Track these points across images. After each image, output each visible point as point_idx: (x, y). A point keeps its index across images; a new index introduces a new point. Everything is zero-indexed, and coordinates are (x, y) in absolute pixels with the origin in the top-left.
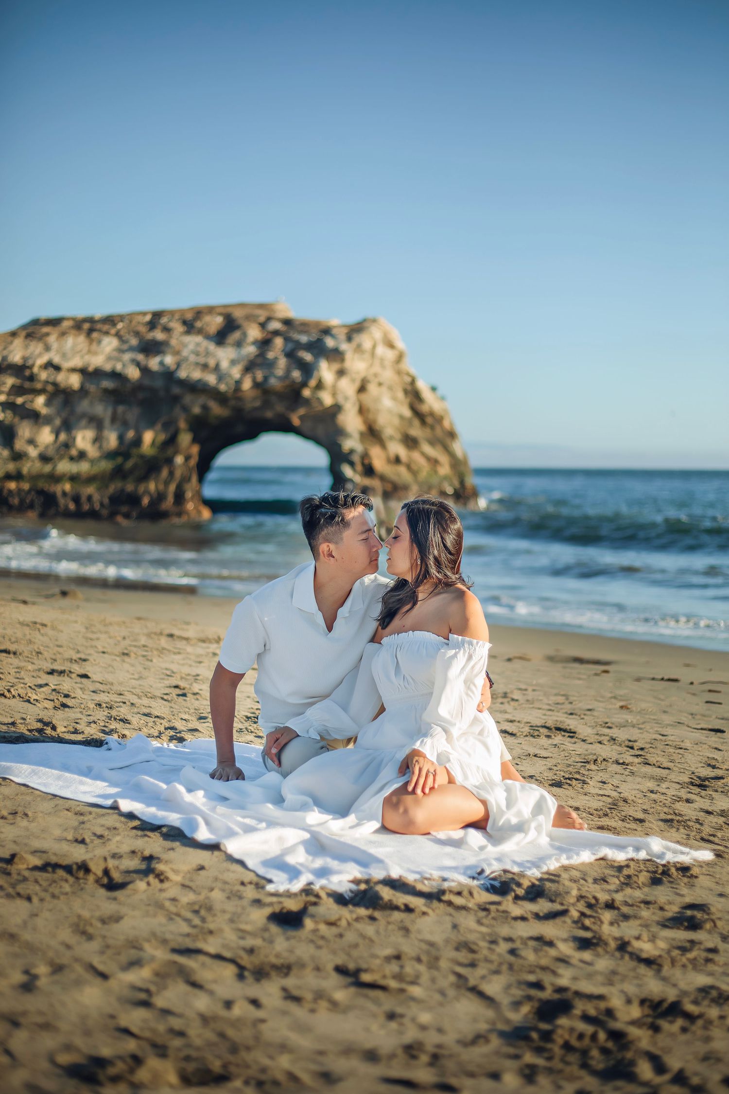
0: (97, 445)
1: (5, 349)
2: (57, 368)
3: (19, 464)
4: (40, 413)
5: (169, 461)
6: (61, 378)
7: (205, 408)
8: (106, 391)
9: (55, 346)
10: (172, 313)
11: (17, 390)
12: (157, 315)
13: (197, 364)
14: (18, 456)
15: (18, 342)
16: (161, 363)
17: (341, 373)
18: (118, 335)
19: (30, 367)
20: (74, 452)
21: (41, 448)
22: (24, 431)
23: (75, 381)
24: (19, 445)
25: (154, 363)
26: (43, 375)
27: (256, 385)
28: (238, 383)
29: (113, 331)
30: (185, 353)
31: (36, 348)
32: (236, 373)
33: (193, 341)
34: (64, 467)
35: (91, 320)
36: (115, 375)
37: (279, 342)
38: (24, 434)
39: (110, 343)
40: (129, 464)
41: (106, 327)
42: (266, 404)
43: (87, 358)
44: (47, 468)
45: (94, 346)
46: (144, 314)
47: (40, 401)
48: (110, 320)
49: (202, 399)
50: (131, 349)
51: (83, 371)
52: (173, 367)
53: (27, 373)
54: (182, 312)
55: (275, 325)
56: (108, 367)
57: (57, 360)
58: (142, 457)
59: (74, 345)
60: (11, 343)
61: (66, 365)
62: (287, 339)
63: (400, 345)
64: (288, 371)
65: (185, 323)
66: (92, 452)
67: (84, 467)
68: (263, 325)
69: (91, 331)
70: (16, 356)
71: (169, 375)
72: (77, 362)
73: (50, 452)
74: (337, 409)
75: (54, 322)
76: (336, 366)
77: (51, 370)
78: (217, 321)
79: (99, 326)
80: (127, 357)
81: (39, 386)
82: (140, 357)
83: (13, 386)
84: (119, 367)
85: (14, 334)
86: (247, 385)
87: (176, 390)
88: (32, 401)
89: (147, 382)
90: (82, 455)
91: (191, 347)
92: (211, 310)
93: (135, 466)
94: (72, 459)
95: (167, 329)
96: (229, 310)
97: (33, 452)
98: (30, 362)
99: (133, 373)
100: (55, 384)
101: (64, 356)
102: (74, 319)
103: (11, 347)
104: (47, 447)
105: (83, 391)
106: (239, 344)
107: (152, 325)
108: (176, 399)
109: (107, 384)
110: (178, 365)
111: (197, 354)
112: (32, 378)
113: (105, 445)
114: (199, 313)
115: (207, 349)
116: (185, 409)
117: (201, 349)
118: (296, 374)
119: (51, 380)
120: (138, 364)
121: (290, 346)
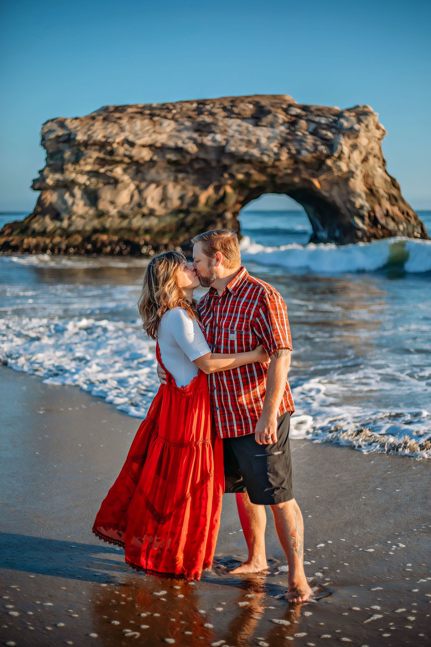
0: (163, 204)
1: (89, 130)
2: (132, 144)
3: (101, 219)
4: (119, 179)
5: (221, 216)
6: (135, 152)
7: (248, 175)
8: (170, 162)
9: (128, 127)
10: (213, 102)
11: (102, 162)
12: (202, 103)
13: (242, 140)
14: (101, 214)
15: (98, 125)
16: (214, 140)
17: (354, 147)
18: (173, 119)
19: (110, 144)
20: (145, 210)
21: (119, 208)
22: (106, 194)
23: (146, 155)
24: (103, 205)
25: (208, 140)
26: (121, 150)
27: (292, 157)
28: (277, 154)
29: (170, 116)
30: (231, 132)
31: (113, 129)
32: (274, 146)
33: (234, 123)
34: (137, 222)
35: (150, 107)
36: (178, 150)
37: (303, 123)
38: (106, 197)
39: (169, 125)
40: (190, 219)
41: (163, 113)
42: (296, 171)
43: (154, 136)
44: (125, 223)
45: (157, 128)
46: (191, 102)
47: (118, 171)
48: (165, 108)
49: (247, 168)
50: (187, 129)
51: (151, 146)
52: (224, 143)
53: (109, 148)
54: (221, 100)
55: (295, 111)
56: (171, 144)
57: (131, 138)
58: (199, 213)
59: (143, 126)
60: (93, 125)
61: (139, 142)
62: (308, 121)
63: (382, 126)
64: (315, 146)
65: (225, 109)
66: (160, 210)
67: (153, 222)
68: (286, 111)
69: (152, 115)
70: (99, 136)
71: (221, 150)
72: (146, 140)
73: (127, 211)
74: (351, 174)
75: (120, 109)
76: (350, 142)
77: (126, 146)
78: (249, 108)
79: (157, 112)
80: (185, 135)
81: (118, 158)
82: (195, 135)
83: (98, 158)
84: (180, 144)
85: (93, 118)
86: (284, 156)
87: (226, 161)
88: (111, 171)
89: (202, 155)
90: (152, 213)
91: (235, 127)
92: (242, 99)
93: (195, 220)
94: (144, 215)
95: (212, 114)
96: (257, 99)
97: (113, 211)
98: (110, 140)
99: (192, 148)
100: (130, 157)
101: (136, 135)
102: (136, 106)
103: (94, 128)
104: (124, 206)
105: (152, 163)
106: (272, 125)
107: (200, 111)
108: (225, 168)
109: (172, 156)
110: (227, 141)
111: (241, 133)
112: (112, 153)
113: (169, 205)
114: (234, 101)
115: (247, 129)
116: (232, 176)
117: (242, 129)
118: (322, 148)
119: (127, 153)
120: (195, 141)
121: (313, 126)
